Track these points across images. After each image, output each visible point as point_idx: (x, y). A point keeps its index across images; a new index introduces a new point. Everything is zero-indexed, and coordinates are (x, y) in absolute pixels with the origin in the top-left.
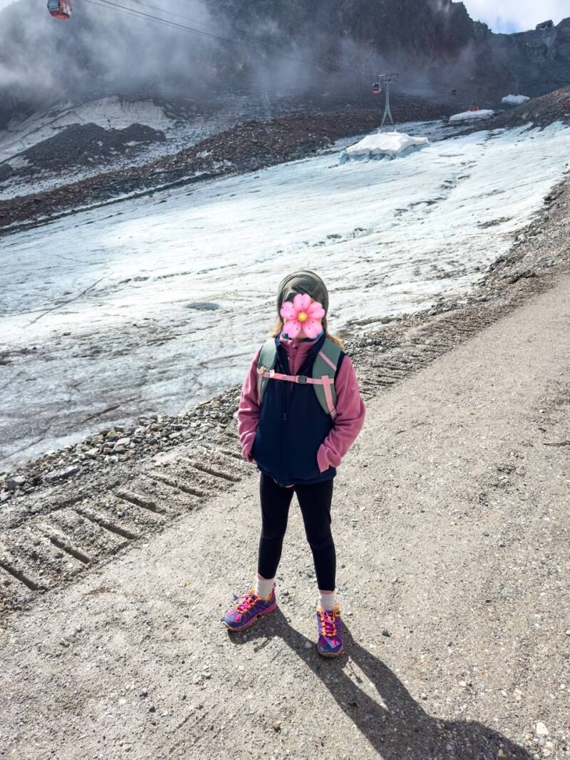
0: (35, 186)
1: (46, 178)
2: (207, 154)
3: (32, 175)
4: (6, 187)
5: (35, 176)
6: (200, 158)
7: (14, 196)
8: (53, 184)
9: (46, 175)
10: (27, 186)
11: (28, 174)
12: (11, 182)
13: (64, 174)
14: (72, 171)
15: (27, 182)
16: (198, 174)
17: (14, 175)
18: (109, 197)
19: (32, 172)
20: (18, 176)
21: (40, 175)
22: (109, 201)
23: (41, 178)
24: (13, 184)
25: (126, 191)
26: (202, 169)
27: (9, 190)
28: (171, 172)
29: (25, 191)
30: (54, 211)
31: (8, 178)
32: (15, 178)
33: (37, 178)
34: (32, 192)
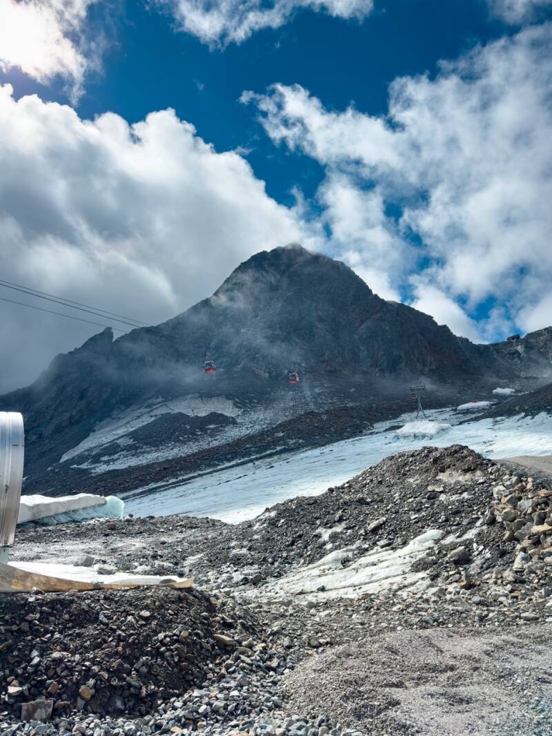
0: (140, 458)
1: (148, 452)
2: (282, 434)
3: (136, 450)
4: (117, 459)
5: (138, 451)
6: (278, 437)
7: (126, 466)
8: (155, 456)
9: (147, 450)
10: (134, 458)
11: (133, 450)
12: (120, 455)
13: (162, 449)
14: (168, 447)
15: (133, 455)
16: (278, 448)
17: (122, 450)
18: (218, 465)
19: (136, 448)
20: (125, 451)
21: (142, 450)
22: (219, 467)
23: (143, 453)
24: (122, 457)
25: (229, 461)
26: (280, 445)
27: (120, 461)
28: (260, 447)
29: (133, 462)
30: (179, 475)
31: (117, 453)
32: (123, 453)
33: (140, 452)
34: (139, 463)
